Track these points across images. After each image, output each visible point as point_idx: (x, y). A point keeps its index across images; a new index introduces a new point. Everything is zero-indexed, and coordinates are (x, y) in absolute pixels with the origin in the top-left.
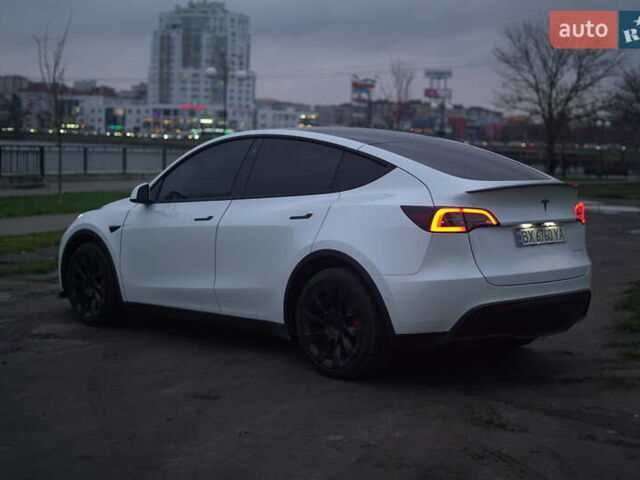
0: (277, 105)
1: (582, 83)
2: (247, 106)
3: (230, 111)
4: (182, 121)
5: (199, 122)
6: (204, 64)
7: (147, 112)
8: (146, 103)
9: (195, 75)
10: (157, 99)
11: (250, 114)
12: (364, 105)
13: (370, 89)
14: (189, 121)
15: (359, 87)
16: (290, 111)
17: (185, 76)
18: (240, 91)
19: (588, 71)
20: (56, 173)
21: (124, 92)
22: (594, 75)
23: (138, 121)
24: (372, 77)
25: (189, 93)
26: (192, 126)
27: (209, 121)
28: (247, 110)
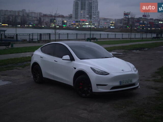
0: (105, 19)
2: (97, 20)
3: (93, 21)
4: (81, 24)
5: (85, 24)
6: (86, 9)
7: (72, 21)
8: (72, 19)
9: (84, 12)
10: (74, 18)
12: (127, 19)
13: (129, 15)
15: (125, 14)
16: (108, 21)
17: (82, 12)
20: (55, 39)
21: (66, 16)
23: (70, 24)
24: (129, 12)
25: (83, 16)
26: (83, 25)
27: (87, 24)
28: (97, 21)
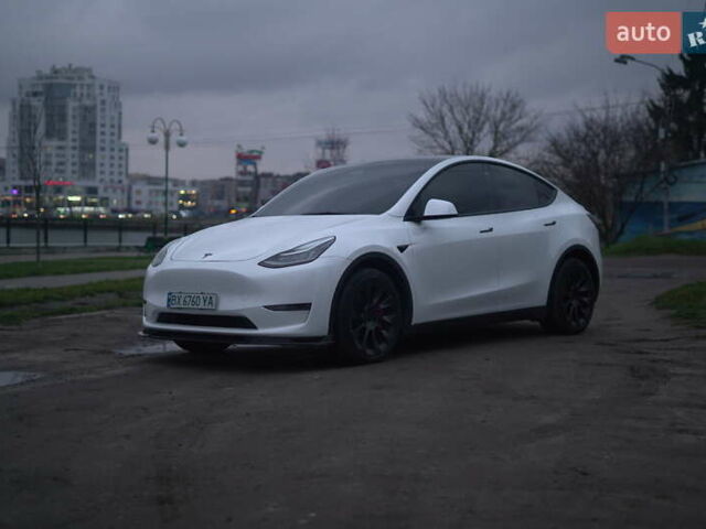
1: (498, 149)
2: (120, 182)
3: (100, 187)
4: (46, 199)
5: (65, 200)
6: (70, 136)
7: (6, 189)
8: (3, 180)
9: (60, 148)
10: (17, 175)
11: (123, 191)
12: (250, 178)
13: (258, 162)
14: (55, 199)
15: (245, 158)
16: (168, 185)
17: (50, 149)
18: (112, 165)
19: (505, 137)
22: (510, 140)
24: (259, 149)
25: (53, 168)
26: (58, 204)
27: (77, 199)
28: (120, 185)
